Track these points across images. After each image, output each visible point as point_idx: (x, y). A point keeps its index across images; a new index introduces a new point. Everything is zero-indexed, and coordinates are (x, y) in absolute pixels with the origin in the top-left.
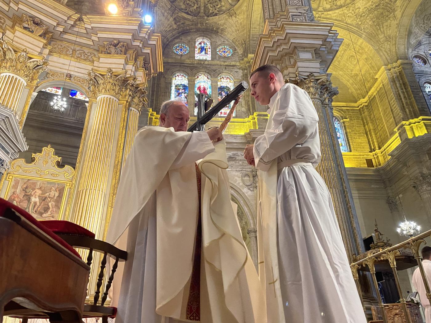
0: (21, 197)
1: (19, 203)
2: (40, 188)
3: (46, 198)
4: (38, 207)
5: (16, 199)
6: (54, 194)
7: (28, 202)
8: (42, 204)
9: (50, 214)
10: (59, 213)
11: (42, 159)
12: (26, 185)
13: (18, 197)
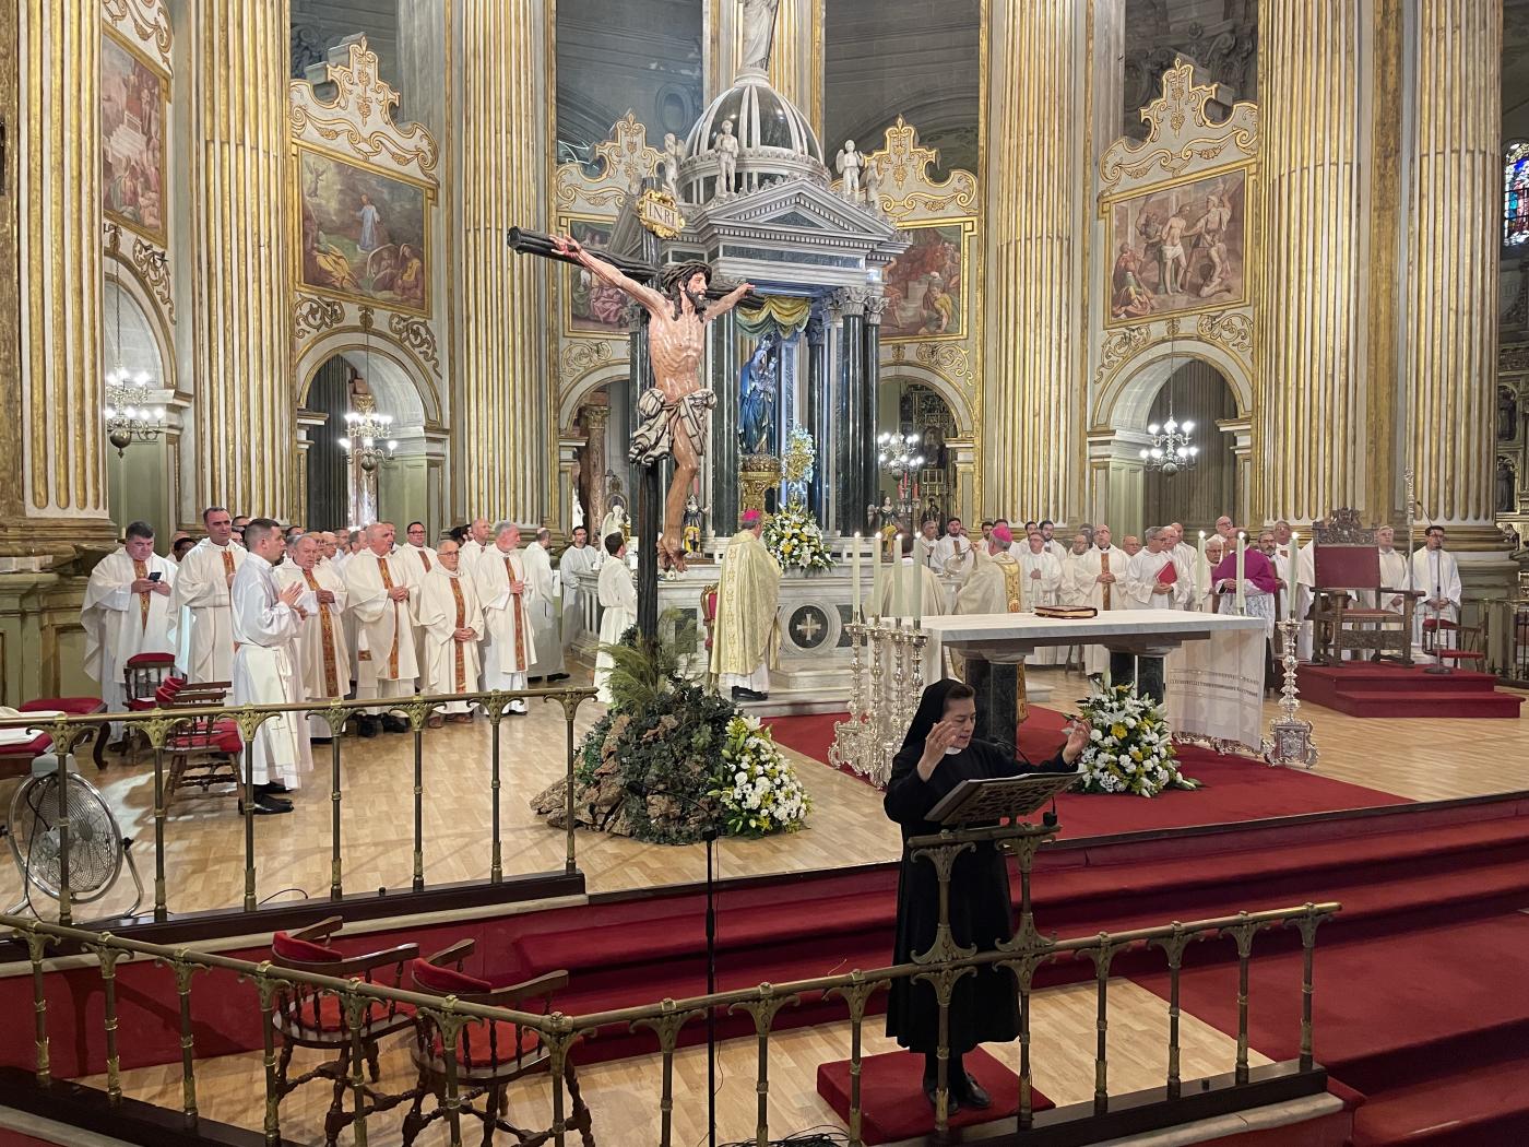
0: (1141, 255)
1: (1140, 273)
2: (1180, 213)
3: (1199, 236)
4: (1185, 273)
5: (1131, 266)
6: (1219, 215)
7: (1159, 263)
8: (1194, 259)
9: (1220, 284)
10: (1242, 274)
11: (1167, 115)
12: (1144, 216)
13: (1134, 259)
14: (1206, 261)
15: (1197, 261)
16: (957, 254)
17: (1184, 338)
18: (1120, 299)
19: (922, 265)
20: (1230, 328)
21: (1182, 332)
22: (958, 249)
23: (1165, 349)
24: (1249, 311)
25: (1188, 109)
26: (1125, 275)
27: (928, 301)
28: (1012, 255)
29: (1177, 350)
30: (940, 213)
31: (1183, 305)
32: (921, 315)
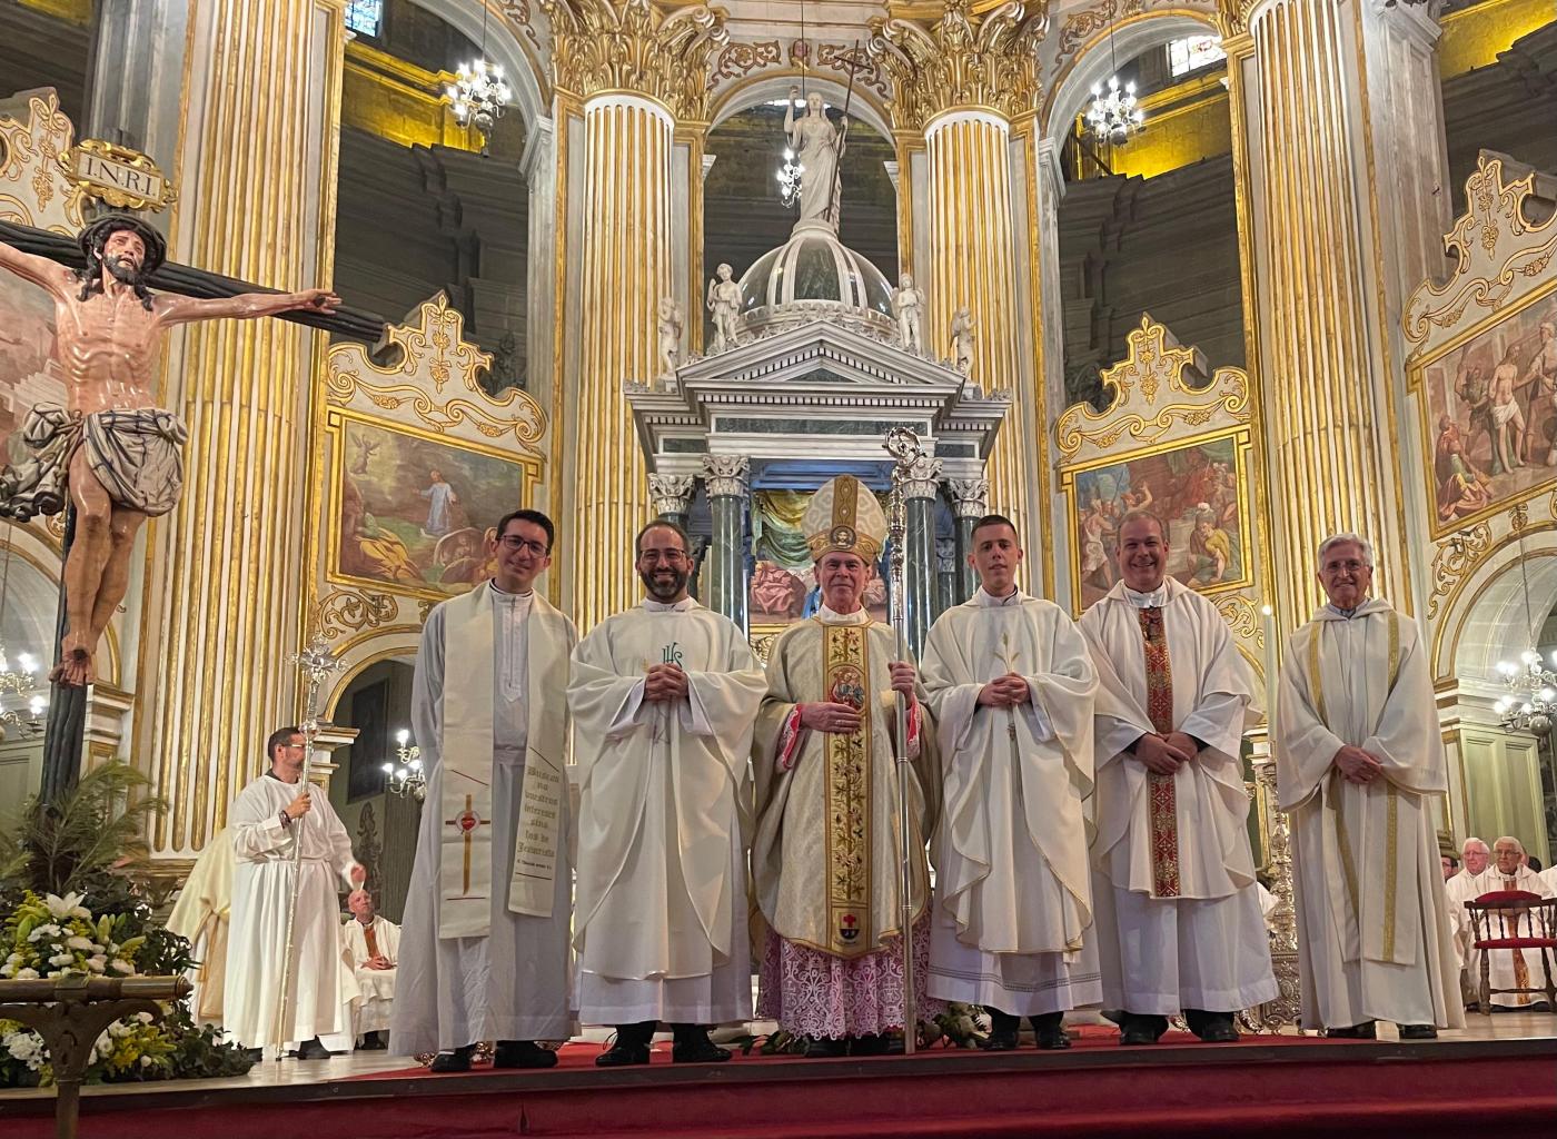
0: (1466, 428)
1: (1468, 453)
2: (1508, 357)
3: (1537, 382)
4: (1525, 437)
5: (1456, 445)
7: (1490, 432)
11: (1477, 233)
12: (1464, 373)
13: (1458, 434)
14: (1550, 414)
15: (1538, 418)
16: (1231, 475)
17: (1541, 528)
18: (1447, 494)
19: (1186, 497)
21: (1532, 521)
22: (1231, 468)
23: (1512, 551)
25: (1501, 217)
26: (1449, 460)
27: (1197, 542)
28: (1289, 458)
29: (1528, 549)
30: (1205, 426)
31: (1528, 483)
32: (1189, 561)
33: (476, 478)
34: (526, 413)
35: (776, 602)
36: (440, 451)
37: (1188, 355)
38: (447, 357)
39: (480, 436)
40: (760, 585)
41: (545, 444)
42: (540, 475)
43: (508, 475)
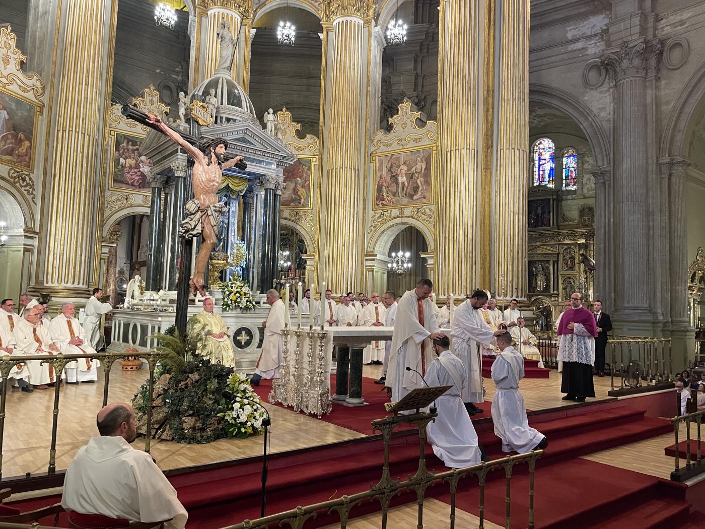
0: (388, 180)
1: (388, 188)
2: (405, 163)
3: (413, 174)
4: (407, 189)
5: (385, 184)
7: (396, 184)
9: (421, 195)
10: (430, 191)
11: (400, 122)
12: (390, 164)
13: (386, 181)
14: (415, 185)
15: (412, 185)
16: (309, 171)
17: (406, 217)
18: (379, 198)
19: (293, 175)
20: (425, 214)
21: (406, 214)
22: (309, 169)
24: (433, 208)
25: (409, 121)
26: (382, 188)
27: (295, 191)
28: (334, 174)
29: (403, 221)
30: (301, 153)
31: (406, 202)
32: (292, 197)
33: (17, 110)
34: (38, 84)
35: (134, 181)
36: (4, 96)
37: (298, 126)
38: (9, 54)
39: (20, 92)
40: (128, 173)
41: (45, 99)
42: (41, 112)
43: (29, 111)
